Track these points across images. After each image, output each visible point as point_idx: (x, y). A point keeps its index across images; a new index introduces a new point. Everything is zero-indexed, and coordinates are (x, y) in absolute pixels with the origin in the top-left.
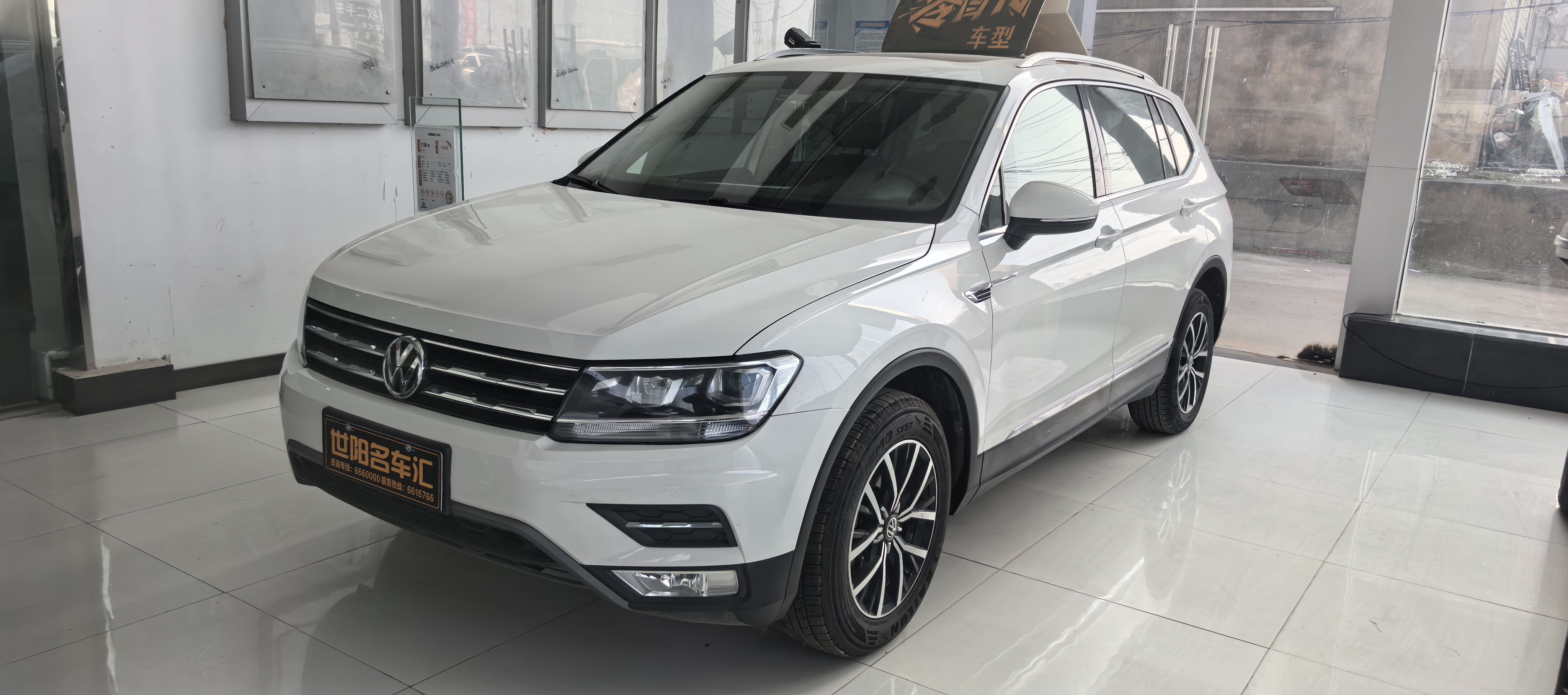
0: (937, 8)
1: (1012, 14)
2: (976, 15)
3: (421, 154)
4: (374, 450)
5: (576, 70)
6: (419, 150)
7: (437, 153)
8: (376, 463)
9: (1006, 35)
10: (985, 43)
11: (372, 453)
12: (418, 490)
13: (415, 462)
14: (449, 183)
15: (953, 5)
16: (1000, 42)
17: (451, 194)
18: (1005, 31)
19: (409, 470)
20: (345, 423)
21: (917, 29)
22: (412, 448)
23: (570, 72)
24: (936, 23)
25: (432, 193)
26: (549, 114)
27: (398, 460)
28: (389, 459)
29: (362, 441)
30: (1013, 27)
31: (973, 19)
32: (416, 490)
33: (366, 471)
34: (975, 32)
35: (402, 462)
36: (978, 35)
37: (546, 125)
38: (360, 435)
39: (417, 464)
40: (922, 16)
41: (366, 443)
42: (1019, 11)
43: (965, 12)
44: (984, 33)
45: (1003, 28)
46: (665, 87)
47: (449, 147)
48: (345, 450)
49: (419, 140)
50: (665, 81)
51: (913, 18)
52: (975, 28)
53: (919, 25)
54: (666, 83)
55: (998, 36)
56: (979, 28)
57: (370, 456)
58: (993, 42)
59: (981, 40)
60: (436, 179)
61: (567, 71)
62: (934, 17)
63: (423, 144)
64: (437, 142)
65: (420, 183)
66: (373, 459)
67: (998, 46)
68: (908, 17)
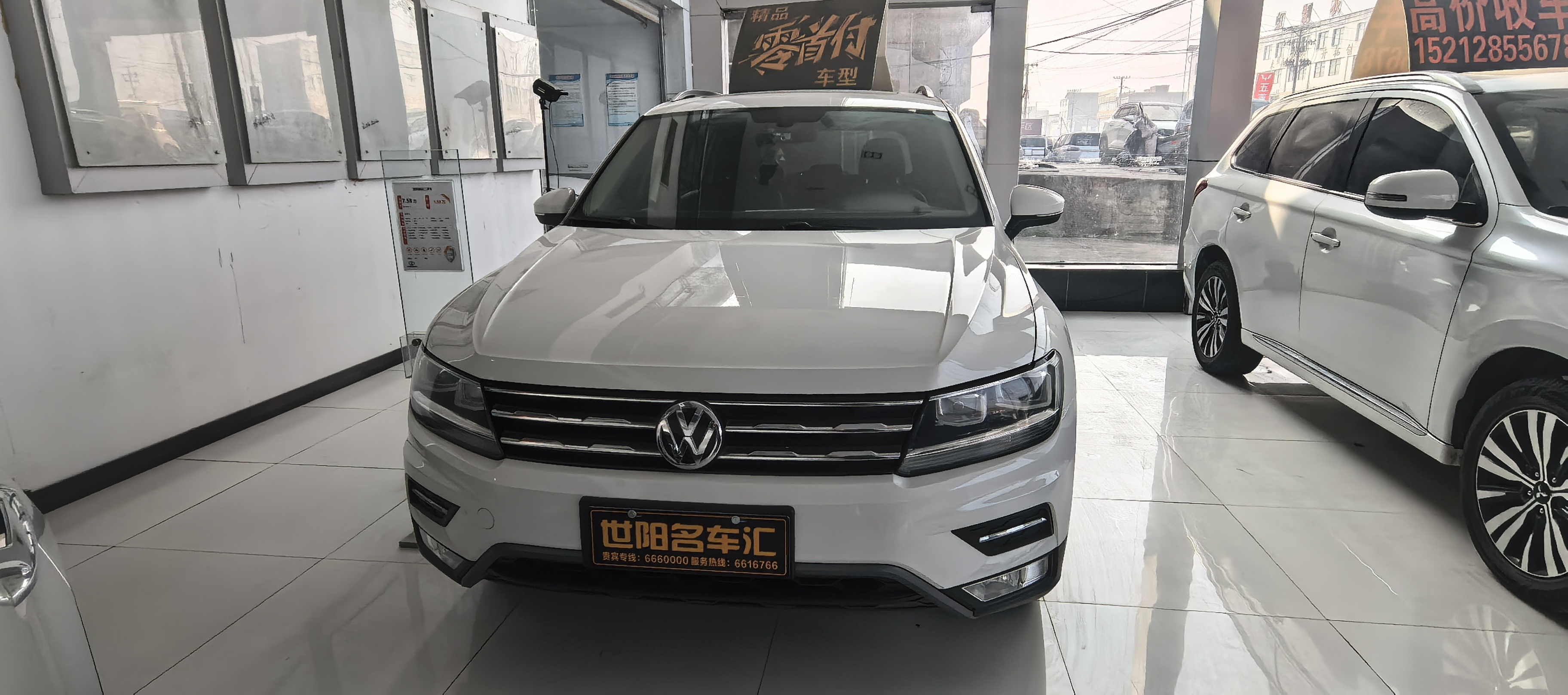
0: (775, 54)
1: (852, 58)
2: (817, 59)
3: (405, 210)
4: (678, 531)
5: (377, 122)
6: (400, 207)
7: (428, 208)
8: (680, 545)
9: (851, 75)
10: (833, 81)
11: (673, 535)
12: (752, 562)
13: (746, 533)
14: (450, 238)
15: (790, 52)
16: (847, 80)
17: (452, 250)
18: (849, 71)
19: (738, 543)
20: (628, 510)
21: (762, 73)
22: (741, 520)
23: (372, 124)
24: (779, 67)
25: (424, 251)
26: (360, 166)
27: (719, 535)
28: (704, 537)
29: (654, 525)
30: (856, 69)
31: (814, 62)
32: (750, 562)
33: (657, 556)
34: (820, 73)
35: (725, 537)
36: (824, 75)
37: (359, 175)
38: (650, 519)
39: (751, 535)
40: (763, 61)
41: (664, 527)
42: (857, 55)
43: (804, 57)
44: (829, 74)
45: (847, 69)
46: (446, 135)
47: (446, 201)
48: (628, 538)
49: (399, 197)
50: (446, 129)
51: (754, 63)
52: (819, 70)
53: (762, 69)
54: (446, 131)
55: (844, 75)
56: (822, 69)
57: (670, 540)
58: (841, 81)
59: (828, 79)
60: (428, 236)
61: (370, 123)
62: (776, 61)
63: (406, 200)
64: (427, 196)
65: (405, 241)
66: (675, 543)
67: (847, 84)
68: (749, 63)
